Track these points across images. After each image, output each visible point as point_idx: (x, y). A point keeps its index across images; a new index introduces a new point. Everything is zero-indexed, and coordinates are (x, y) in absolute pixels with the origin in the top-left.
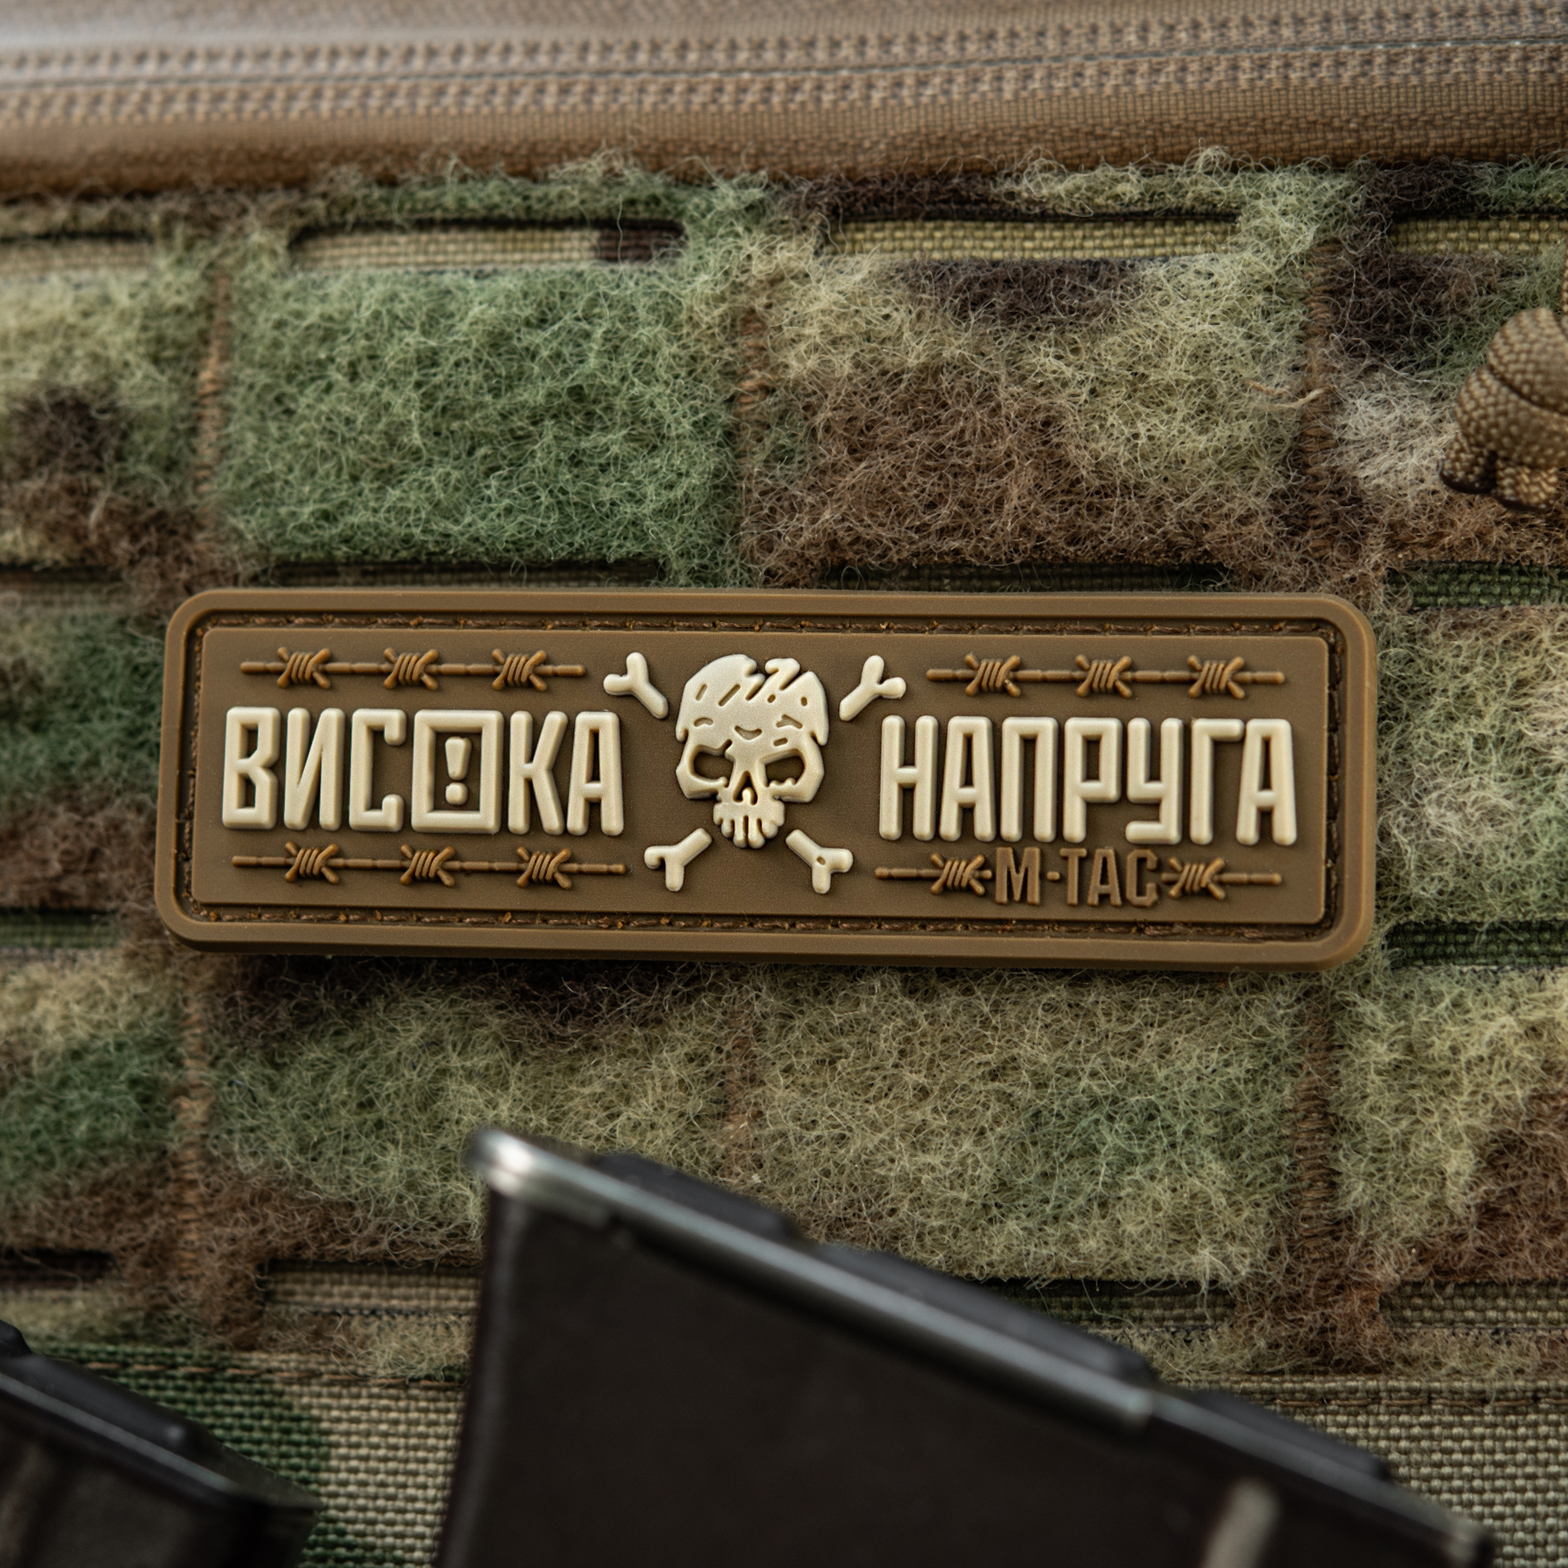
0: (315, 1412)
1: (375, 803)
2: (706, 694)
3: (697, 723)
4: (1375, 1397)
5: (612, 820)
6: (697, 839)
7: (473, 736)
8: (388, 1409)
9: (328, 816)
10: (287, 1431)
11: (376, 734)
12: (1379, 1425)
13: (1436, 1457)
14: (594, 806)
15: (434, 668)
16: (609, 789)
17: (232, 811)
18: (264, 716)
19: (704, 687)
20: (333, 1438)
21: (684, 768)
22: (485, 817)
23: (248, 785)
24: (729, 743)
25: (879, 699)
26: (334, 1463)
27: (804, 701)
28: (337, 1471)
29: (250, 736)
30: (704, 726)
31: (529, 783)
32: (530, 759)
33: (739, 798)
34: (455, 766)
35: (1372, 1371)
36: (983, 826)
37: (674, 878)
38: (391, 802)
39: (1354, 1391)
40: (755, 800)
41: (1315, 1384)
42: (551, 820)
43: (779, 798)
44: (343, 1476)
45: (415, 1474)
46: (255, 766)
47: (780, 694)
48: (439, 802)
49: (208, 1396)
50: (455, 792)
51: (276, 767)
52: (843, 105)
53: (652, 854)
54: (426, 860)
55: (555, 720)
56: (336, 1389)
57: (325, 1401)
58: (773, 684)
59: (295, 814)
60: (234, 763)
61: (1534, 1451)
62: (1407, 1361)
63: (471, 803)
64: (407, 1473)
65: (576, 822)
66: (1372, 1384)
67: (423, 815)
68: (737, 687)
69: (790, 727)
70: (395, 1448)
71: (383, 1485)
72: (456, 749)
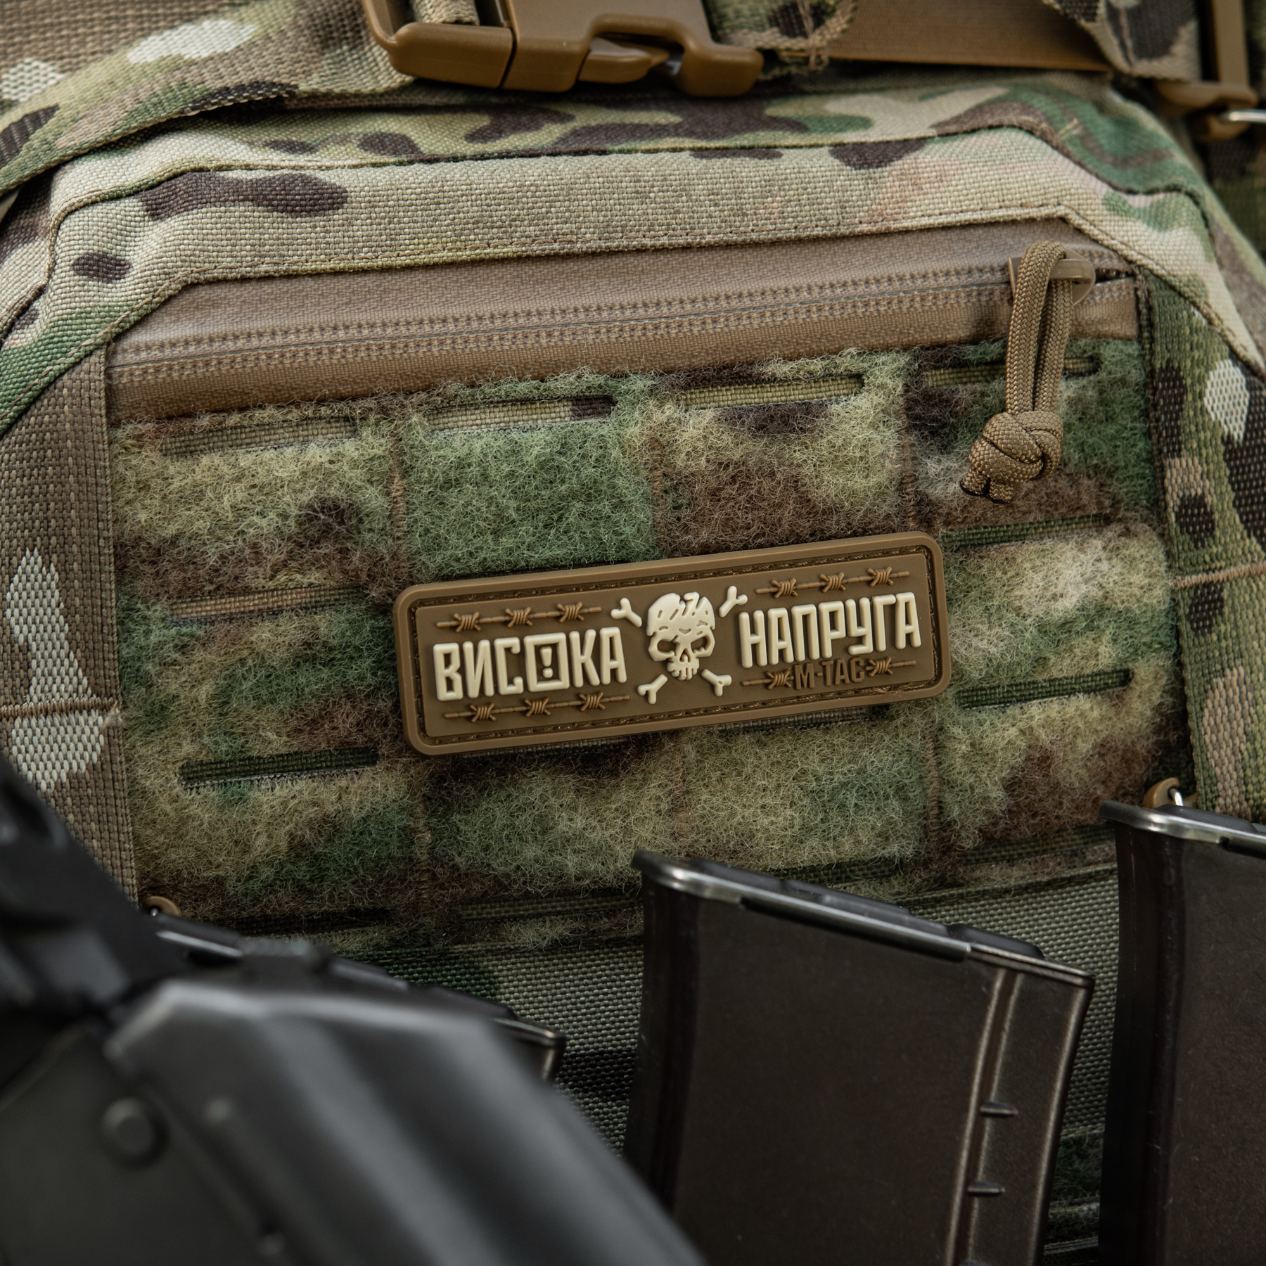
0: (491, 968)
1: (511, 682)
2: (662, 615)
3: (660, 629)
4: (961, 896)
5: (623, 677)
6: (662, 679)
7: (554, 646)
8: (524, 962)
9: (490, 691)
10: (478, 979)
11: (508, 650)
12: (963, 908)
13: (988, 918)
14: (614, 672)
15: (532, 616)
16: (620, 663)
17: (443, 694)
18: (453, 647)
19: (661, 612)
20: (501, 979)
21: (654, 648)
22: (564, 683)
23: (450, 682)
24: (676, 637)
25: (737, 606)
26: (502, 990)
27: (707, 613)
28: (504, 994)
29: (448, 658)
30: (664, 630)
31: (583, 665)
32: (582, 653)
33: (681, 659)
34: (547, 661)
35: (961, 885)
36: (790, 658)
37: (653, 699)
38: (519, 681)
39: (952, 895)
40: (689, 660)
41: (937, 895)
42: (595, 680)
43: (698, 657)
44: (507, 995)
45: (541, 990)
46: (452, 671)
47: (697, 611)
48: (540, 677)
49: (438, 968)
50: (548, 673)
51: (462, 671)
52: (681, 335)
53: (643, 689)
54: (538, 706)
55: (591, 634)
56: (499, 957)
57: (494, 962)
58: (692, 606)
59: (474, 692)
60: (441, 672)
61: (1027, 910)
62: (976, 880)
63: (556, 677)
64: (537, 990)
65: (607, 679)
66: (960, 891)
67: (535, 686)
68: (677, 611)
69: (703, 626)
70: (530, 979)
71: (527, 997)
72: (547, 653)
